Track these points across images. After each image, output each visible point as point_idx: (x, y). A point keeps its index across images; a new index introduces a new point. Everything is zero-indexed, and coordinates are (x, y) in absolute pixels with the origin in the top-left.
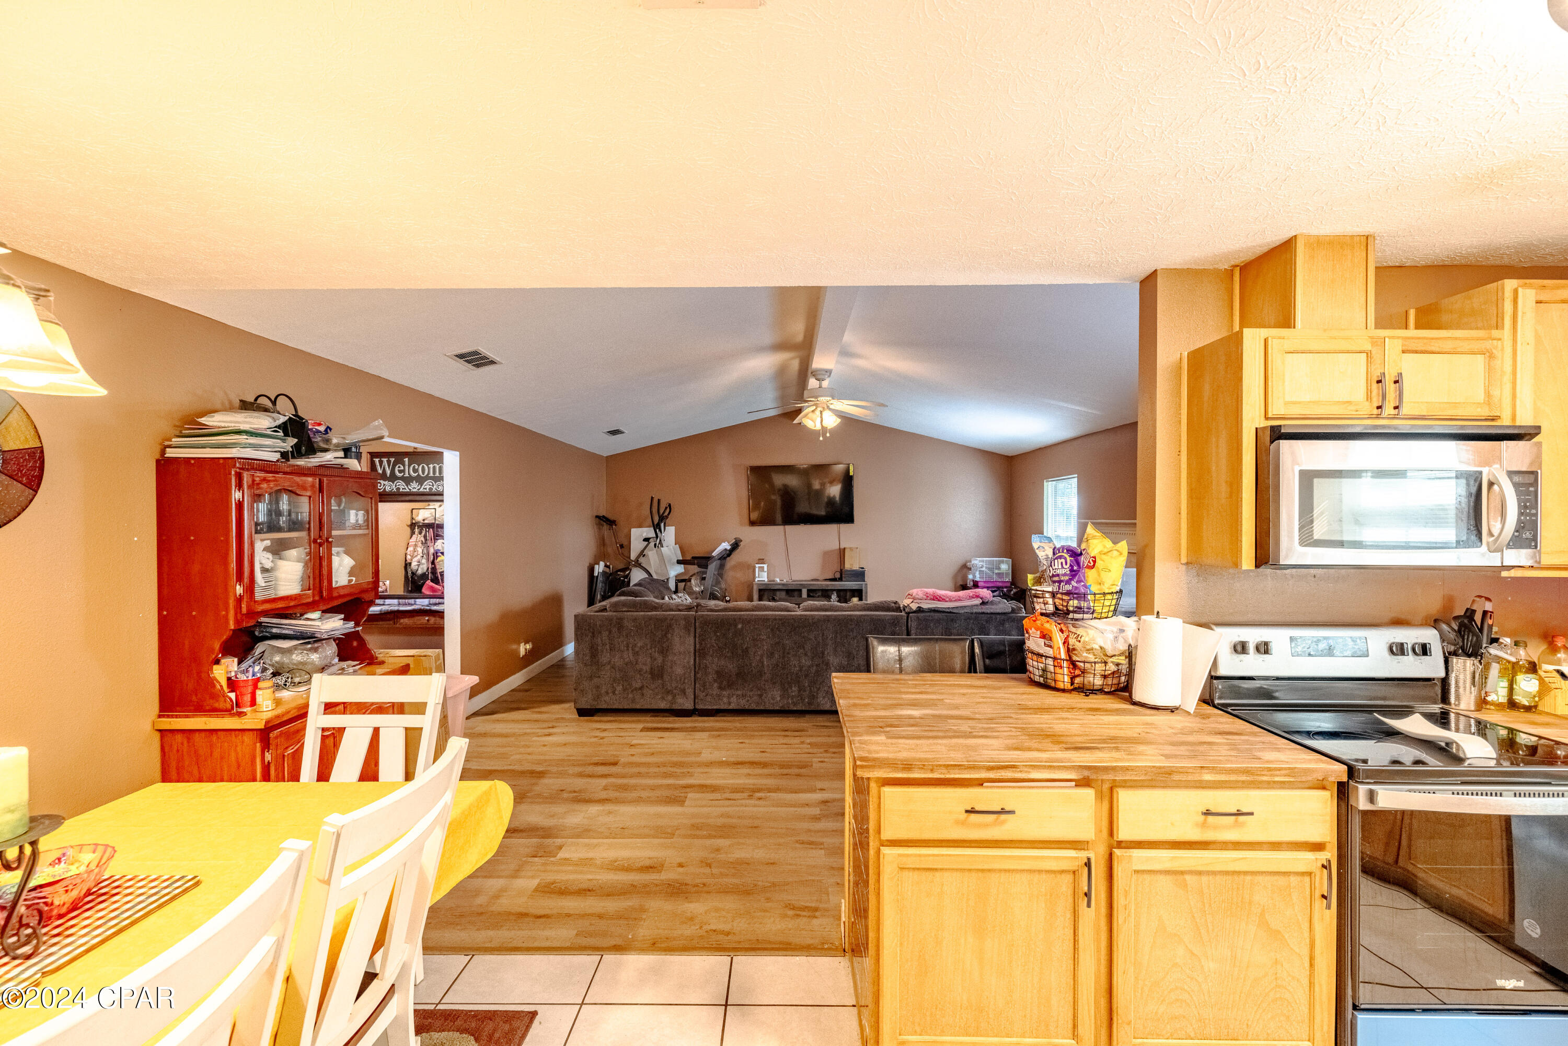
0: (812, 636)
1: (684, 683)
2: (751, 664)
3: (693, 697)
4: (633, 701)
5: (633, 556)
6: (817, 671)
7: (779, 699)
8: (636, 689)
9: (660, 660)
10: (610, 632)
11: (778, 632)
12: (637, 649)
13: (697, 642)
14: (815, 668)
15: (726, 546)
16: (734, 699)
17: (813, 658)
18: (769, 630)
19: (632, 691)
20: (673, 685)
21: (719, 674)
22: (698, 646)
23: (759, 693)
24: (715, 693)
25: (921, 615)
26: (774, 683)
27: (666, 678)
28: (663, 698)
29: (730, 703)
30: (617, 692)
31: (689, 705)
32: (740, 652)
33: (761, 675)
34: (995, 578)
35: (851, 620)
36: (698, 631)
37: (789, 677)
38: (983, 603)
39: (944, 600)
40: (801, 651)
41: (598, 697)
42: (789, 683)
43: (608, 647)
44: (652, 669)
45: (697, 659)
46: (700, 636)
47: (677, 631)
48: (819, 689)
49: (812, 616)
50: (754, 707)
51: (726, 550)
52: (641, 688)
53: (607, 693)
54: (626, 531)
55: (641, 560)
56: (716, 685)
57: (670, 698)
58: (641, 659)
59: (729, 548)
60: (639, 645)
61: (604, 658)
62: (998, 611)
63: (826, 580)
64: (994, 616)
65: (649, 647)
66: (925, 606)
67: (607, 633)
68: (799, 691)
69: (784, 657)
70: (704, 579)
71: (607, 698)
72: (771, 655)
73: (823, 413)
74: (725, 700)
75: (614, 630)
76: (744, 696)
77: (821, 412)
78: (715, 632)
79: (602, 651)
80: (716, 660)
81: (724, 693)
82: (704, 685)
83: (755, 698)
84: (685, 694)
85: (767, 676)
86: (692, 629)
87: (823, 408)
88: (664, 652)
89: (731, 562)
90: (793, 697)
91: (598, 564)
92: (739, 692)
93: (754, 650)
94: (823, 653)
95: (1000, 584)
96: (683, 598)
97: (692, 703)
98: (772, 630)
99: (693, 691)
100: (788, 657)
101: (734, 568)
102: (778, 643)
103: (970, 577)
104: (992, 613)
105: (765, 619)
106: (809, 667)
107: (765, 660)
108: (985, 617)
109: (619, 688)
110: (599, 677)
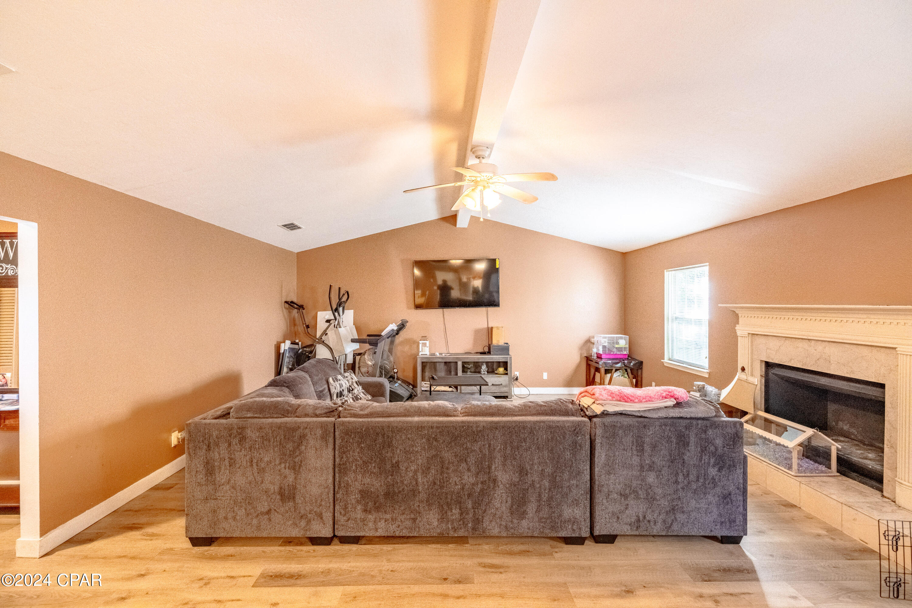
0: (476, 447)
1: (321, 505)
2: (402, 482)
3: (331, 523)
4: (258, 528)
5: (318, 335)
6: (482, 490)
7: (436, 523)
8: (262, 513)
9: (291, 479)
10: (230, 445)
11: (435, 443)
12: (263, 465)
13: (337, 456)
14: (480, 486)
15: (393, 327)
16: (382, 524)
17: (478, 474)
18: (424, 440)
19: (257, 516)
20: (307, 509)
21: (365, 494)
22: (337, 460)
23: (412, 516)
24: (359, 516)
25: (608, 420)
26: (430, 505)
27: (299, 499)
28: (295, 524)
29: (376, 530)
30: (238, 518)
31: (327, 532)
32: (388, 467)
33: (414, 496)
34: (615, 351)
35: (524, 428)
36: (338, 442)
37: (449, 497)
38: (678, 405)
39: (632, 401)
40: (464, 465)
41: (214, 524)
42: (448, 505)
43: (227, 462)
44: (281, 488)
45: (337, 475)
46: (340, 448)
47: (312, 442)
48: (485, 511)
49: (476, 422)
50: (405, 533)
51: (393, 330)
52: (269, 512)
53: (226, 518)
54: (313, 313)
55: (324, 338)
56: (359, 507)
57: (303, 523)
58: (268, 477)
59: (395, 328)
60: (266, 459)
61: (222, 476)
62: (700, 415)
63: (477, 353)
64: (694, 422)
65: (277, 462)
66: (611, 409)
67: (226, 445)
68: (461, 514)
69: (442, 473)
70: (375, 353)
71: (225, 525)
72: (426, 470)
73: (484, 192)
74: (371, 525)
75: (235, 441)
76: (393, 520)
77: (481, 192)
78: (359, 444)
79: (220, 468)
80: (359, 477)
81: (370, 516)
82: (346, 508)
83: (407, 522)
84: (322, 518)
85: (423, 496)
86: (331, 440)
87: (484, 187)
88: (296, 468)
89: (399, 339)
90: (453, 521)
91: (284, 342)
92: (388, 516)
93: (406, 464)
94: (490, 467)
95: (622, 357)
96: (349, 378)
97: (331, 530)
98: (428, 440)
99: (331, 515)
100: (447, 473)
101: (402, 343)
102: (435, 456)
103: (595, 350)
104: (691, 418)
105: (420, 427)
106: (473, 484)
107: (420, 477)
108: (684, 423)
109: (241, 513)
110: (216, 499)
